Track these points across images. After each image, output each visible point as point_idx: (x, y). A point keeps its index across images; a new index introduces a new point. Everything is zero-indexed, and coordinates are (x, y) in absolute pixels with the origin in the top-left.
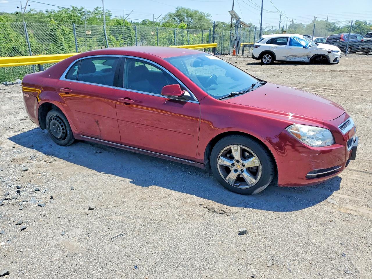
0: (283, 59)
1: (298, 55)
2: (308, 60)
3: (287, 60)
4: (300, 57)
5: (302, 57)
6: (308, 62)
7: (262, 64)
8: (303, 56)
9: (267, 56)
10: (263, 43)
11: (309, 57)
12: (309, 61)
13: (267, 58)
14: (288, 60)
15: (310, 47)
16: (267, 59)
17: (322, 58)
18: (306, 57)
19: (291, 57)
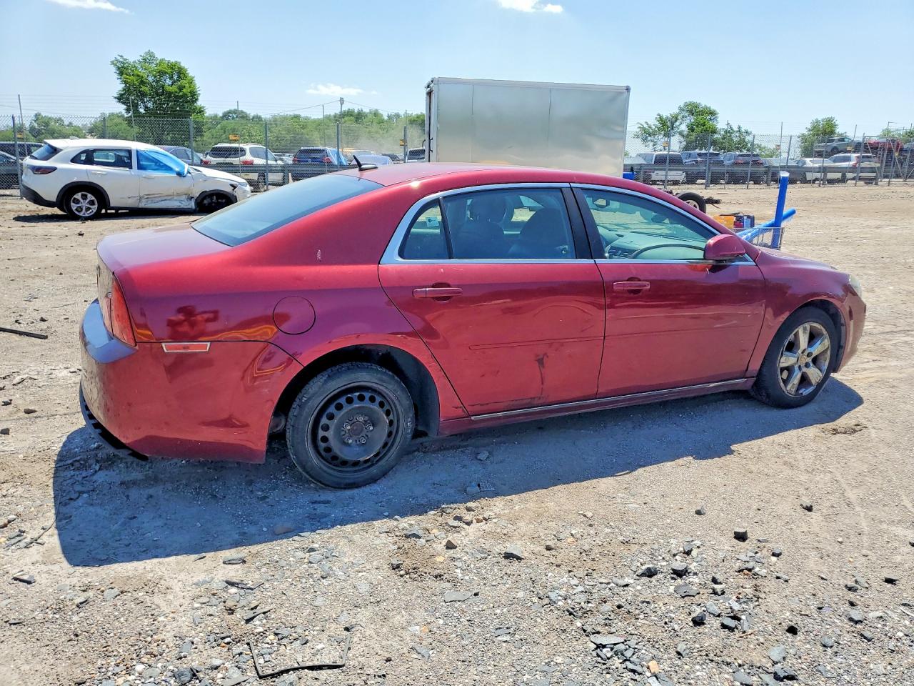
0: (131, 203)
1: (165, 194)
2: (192, 205)
3: (140, 207)
4: (170, 197)
5: (175, 198)
6: (191, 209)
7: (71, 216)
8: (178, 195)
9: (84, 197)
10: (63, 161)
11: (192, 198)
12: (194, 207)
13: (83, 202)
14: (142, 205)
15: (190, 173)
16: (84, 204)
17: (217, 199)
18: (184, 197)
19: (148, 197)
